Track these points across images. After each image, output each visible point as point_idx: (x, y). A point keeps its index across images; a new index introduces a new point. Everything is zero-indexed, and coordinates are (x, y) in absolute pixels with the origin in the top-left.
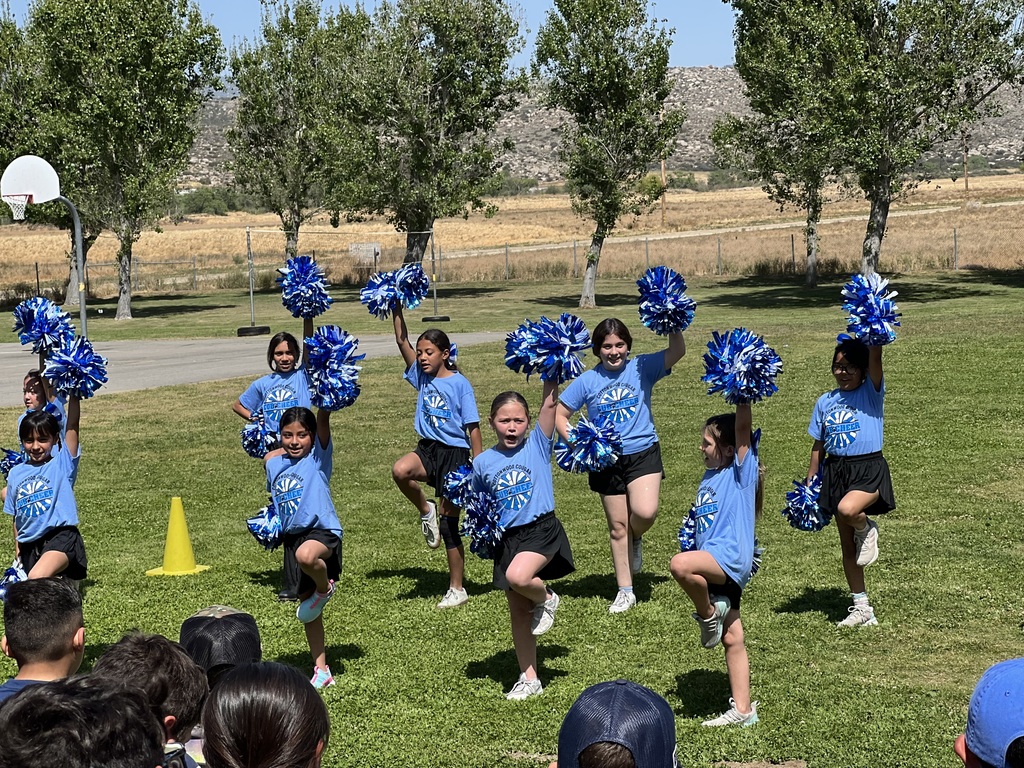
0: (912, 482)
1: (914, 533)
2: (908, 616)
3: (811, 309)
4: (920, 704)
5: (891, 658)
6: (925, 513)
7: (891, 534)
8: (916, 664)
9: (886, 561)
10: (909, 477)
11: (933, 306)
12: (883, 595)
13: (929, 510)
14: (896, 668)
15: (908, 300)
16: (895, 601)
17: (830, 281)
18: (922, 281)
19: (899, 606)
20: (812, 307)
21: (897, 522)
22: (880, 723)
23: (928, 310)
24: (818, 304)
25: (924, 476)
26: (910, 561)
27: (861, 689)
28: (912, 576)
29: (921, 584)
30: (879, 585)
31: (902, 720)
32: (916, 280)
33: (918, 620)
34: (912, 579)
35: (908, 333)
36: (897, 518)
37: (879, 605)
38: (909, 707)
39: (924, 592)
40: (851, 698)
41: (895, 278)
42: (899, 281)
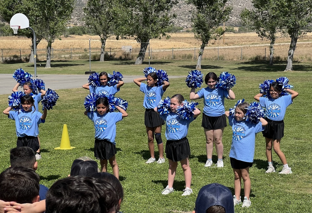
0: (304, 128)
1: (304, 144)
2: (302, 171)
3: (271, 72)
4: (306, 199)
5: (297, 184)
6: (308, 138)
7: (297, 144)
8: (305, 186)
9: (295, 153)
10: (303, 126)
11: (310, 72)
12: (294, 164)
13: (309, 137)
14: (298, 187)
15: (302, 70)
16: (298, 166)
17: (277, 63)
18: (307, 64)
19: (300, 167)
20: (271, 71)
21: (299, 140)
22: (293, 205)
23: (309, 74)
24: (273, 71)
25: (308, 126)
26: (303, 153)
27: (287, 194)
28: (304, 158)
29: (307, 161)
30: (293, 160)
31: (300, 204)
32: (305, 64)
33: (306, 172)
34: (304, 159)
35: (302, 81)
36: (299, 139)
37: (293, 167)
38: (303, 200)
39: (308, 163)
40: (284, 196)
41: (298, 63)
42: (299, 64)
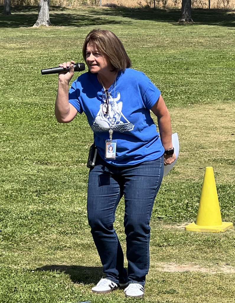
0: (58, 141)
1: (56, 174)
2: (47, 227)
3: (6, 29)
4: (48, 282)
5: (33, 253)
6: (64, 161)
7: (41, 174)
8: (49, 257)
9: (36, 191)
10: (57, 138)
11: (84, 29)
12: (32, 213)
13: (67, 159)
14: (36, 259)
15: (69, 25)
16: (39, 217)
17: (20, 10)
18: (78, 13)
19: (42, 220)
20: (7, 27)
21: (46, 166)
22: (21, 294)
23: (79, 32)
24: (11, 26)
25: (66, 138)
26: (51, 192)
27: (12, 273)
28: (52, 201)
29: (57, 207)
30: (30, 207)
31: (36, 292)
32: (74, 12)
33: (53, 229)
34: (52, 203)
35: (65, 46)
36: (46, 164)
37: (29, 220)
38: (41, 284)
39: (58, 212)
40: (5, 278)
41: (62, 10)
42: (64, 12)
